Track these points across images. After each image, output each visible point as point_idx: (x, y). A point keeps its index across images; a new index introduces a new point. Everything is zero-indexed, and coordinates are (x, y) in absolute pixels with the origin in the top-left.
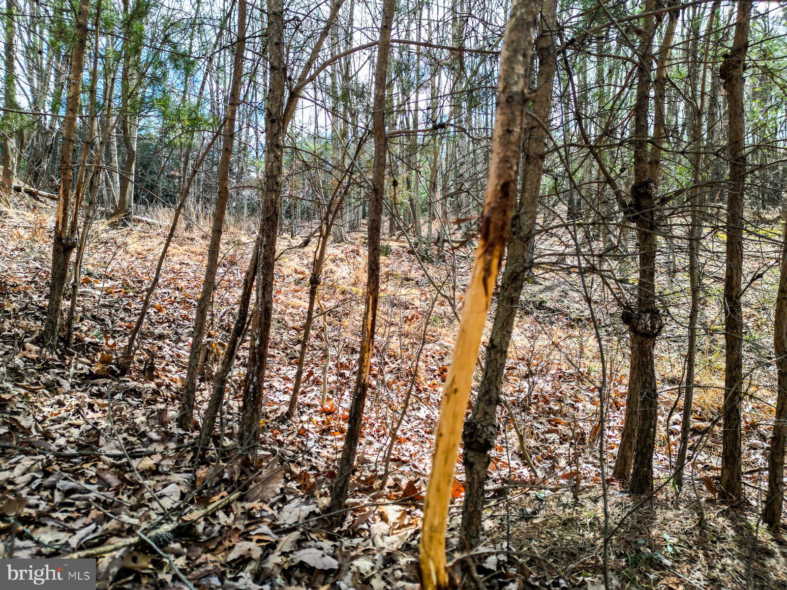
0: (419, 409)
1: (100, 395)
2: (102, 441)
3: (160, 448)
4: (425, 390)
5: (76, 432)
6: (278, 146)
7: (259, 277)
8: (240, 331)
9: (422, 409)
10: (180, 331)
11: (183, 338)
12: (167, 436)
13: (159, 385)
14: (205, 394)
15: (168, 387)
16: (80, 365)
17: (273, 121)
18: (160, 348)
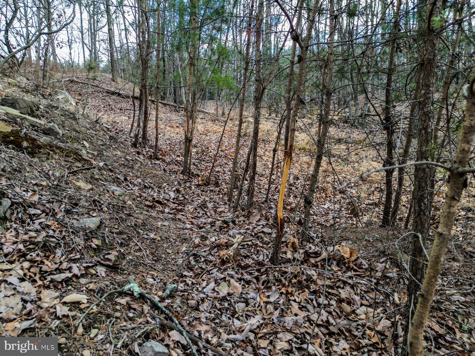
0: (325, 204)
1: (203, 191)
2: (207, 203)
3: (224, 207)
4: (330, 197)
5: (200, 201)
6: (258, 108)
7: (252, 152)
8: (246, 171)
9: (326, 205)
10: (225, 169)
11: (226, 172)
12: (226, 204)
13: (220, 189)
14: (236, 193)
15: (223, 190)
16: (195, 181)
17: (257, 99)
18: (218, 176)
